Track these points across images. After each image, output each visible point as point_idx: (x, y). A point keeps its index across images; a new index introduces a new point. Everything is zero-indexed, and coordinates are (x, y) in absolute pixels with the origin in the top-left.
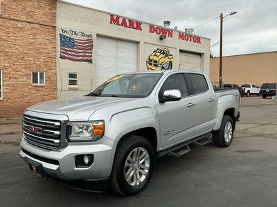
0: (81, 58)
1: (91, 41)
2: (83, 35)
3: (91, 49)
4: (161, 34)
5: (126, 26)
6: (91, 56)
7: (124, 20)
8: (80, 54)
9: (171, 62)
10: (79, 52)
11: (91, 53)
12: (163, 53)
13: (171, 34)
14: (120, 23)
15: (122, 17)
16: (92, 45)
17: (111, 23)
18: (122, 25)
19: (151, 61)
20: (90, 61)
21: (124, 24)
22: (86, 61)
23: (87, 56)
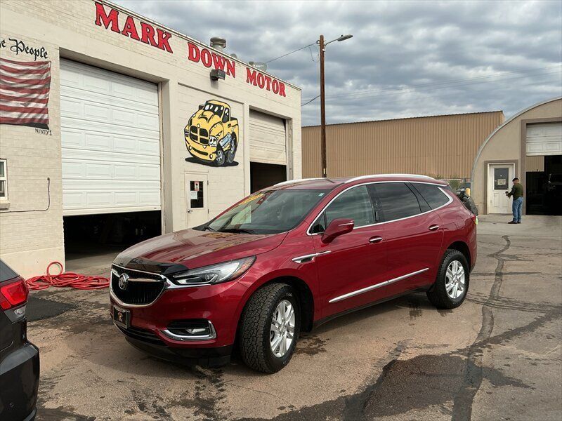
0: (15, 115)
1: (43, 68)
2: (19, 47)
3: (45, 90)
4: (213, 67)
5: (135, 36)
6: (44, 111)
7: (130, 20)
8: (13, 104)
9: (234, 135)
10: (10, 99)
11: (45, 101)
12: (219, 113)
13: (232, 70)
14: (121, 27)
15: (124, 12)
16: (48, 80)
17: (98, 23)
18: (125, 33)
19: (194, 129)
20: (43, 125)
21: (129, 30)
22: (31, 123)
23: (33, 110)
